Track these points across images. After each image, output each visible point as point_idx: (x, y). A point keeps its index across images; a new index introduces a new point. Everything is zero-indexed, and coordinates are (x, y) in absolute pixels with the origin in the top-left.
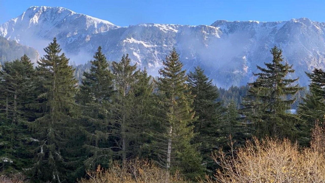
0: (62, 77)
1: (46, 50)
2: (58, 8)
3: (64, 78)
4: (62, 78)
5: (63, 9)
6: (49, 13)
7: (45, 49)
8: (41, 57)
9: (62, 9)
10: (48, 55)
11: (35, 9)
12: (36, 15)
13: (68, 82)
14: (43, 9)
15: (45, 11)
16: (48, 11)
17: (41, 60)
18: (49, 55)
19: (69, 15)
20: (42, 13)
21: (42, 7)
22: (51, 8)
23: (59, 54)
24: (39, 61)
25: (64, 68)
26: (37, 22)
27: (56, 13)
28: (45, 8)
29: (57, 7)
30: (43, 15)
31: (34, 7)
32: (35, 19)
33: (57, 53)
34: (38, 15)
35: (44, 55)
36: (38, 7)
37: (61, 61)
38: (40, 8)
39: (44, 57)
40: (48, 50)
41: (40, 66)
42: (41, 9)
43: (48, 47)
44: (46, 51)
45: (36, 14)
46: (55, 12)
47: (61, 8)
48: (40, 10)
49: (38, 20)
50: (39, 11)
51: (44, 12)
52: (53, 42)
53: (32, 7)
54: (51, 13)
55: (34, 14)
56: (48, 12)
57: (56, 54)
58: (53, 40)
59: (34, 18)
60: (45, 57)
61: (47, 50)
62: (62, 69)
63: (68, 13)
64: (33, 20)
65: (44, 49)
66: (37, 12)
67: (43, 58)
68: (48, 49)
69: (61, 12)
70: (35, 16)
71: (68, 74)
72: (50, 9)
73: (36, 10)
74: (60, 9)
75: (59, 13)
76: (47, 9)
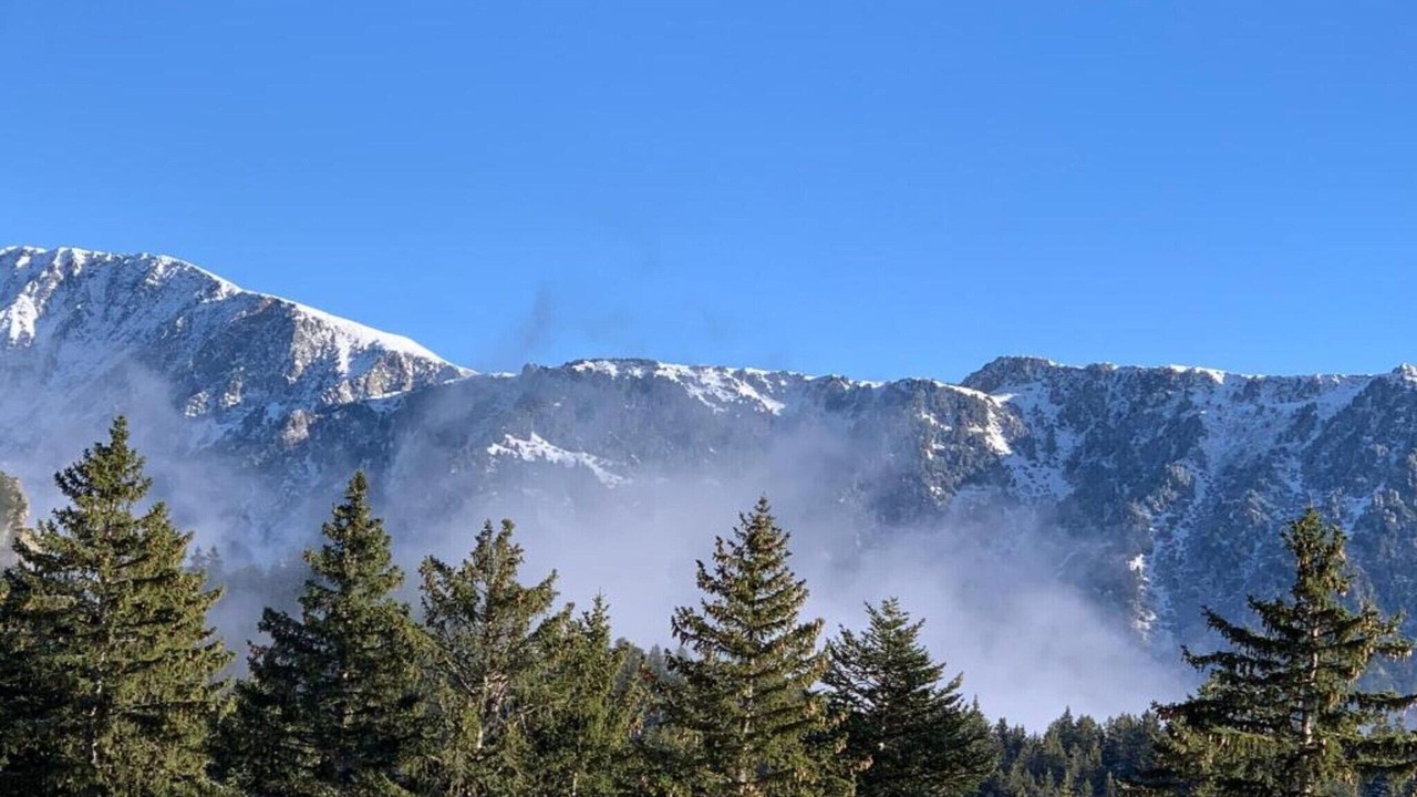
0: (145, 631)
1: (68, 481)
2: (149, 261)
3: (151, 640)
4: (147, 638)
5: (174, 264)
6: (96, 288)
7: (63, 474)
8: (40, 523)
9: (167, 268)
10: (75, 508)
11: (24, 261)
12: (30, 295)
13: (176, 658)
14: (69, 263)
15: (77, 272)
16: (91, 276)
17: (34, 538)
18: (84, 510)
19: (201, 298)
20: (61, 283)
21: (62, 250)
22: (109, 259)
23: (138, 510)
24: (25, 539)
25: (158, 581)
26: (32, 335)
27: (135, 284)
28: (80, 257)
29: (145, 256)
30: (63, 296)
31: (21, 253)
32: (20, 313)
33: (125, 502)
34: (39, 295)
35: (54, 511)
36: (41, 251)
37: (142, 546)
38: (53, 259)
39: (56, 521)
40: (80, 484)
41: (31, 566)
42: (57, 263)
43: (80, 469)
44: (65, 487)
45: (28, 288)
46: (130, 279)
47: (167, 260)
48: (51, 269)
49: (36, 322)
50: (45, 274)
51: (70, 281)
52: (107, 442)
53: (9, 253)
54: (108, 287)
55: (20, 289)
56: (91, 282)
57: (120, 509)
58: (112, 432)
59: (15, 309)
60: (62, 521)
61: (75, 481)
62: (145, 590)
63: (200, 288)
64: (10, 321)
65: (57, 475)
66: (33, 277)
67: (51, 525)
68: (79, 477)
69: (161, 280)
70: (23, 298)
71: (179, 616)
72: (106, 263)
73: (31, 265)
74: (160, 269)
75: (152, 287)
76: (92, 262)
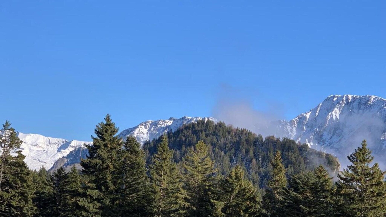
0: (374, 199)
1: (351, 158)
2: (369, 97)
3: (376, 201)
4: (375, 201)
5: (376, 98)
6: (355, 105)
7: (349, 156)
8: (344, 169)
9: (374, 99)
10: (353, 165)
11: (335, 99)
12: (337, 108)
13: (383, 206)
14: (347, 99)
15: (350, 101)
16: (353, 102)
17: (343, 174)
18: (356, 166)
19: (384, 107)
20: (345, 104)
21: (345, 95)
22: (358, 97)
23: (371, 165)
24: (340, 174)
25: (377, 185)
26: (339, 118)
27: (365, 104)
28: (350, 97)
29: (368, 96)
30: (346, 107)
31: (334, 97)
32: (335, 113)
33: (366, 163)
34: (340, 108)
35: (348, 166)
36: (340, 96)
37: (372, 175)
38: (343, 98)
39: (348, 169)
40: (354, 159)
41: (342, 181)
42: (344, 99)
43: (354, 155)
44: (350, 159)
45: (337, 106)
46: (364, 102)
47: (374, 97)
48: (343, 101)
49: (339, 115)
50: (341, 102)
51: (348, 103)
52: (361, 147)
53: (332, 97)
54: (358, 105)
55: (335, 106)
56: (354, 104)
57: (365, 165)
58: (362, 144)
59: (334, 112)
60: (350, 169)
61: (353, 158)
62: (374, 187)
63: (383, 104)
64: (333, 115)
65: (348, 156)
66: (338, 103)
67: (347, 170)
68: (354, 157)
69: (372, 102)
70: (336, 109)
71: (383, 194)
72: (357, 98)
73: (337, 100)
74: (372, 99)
75: (370, 104)
76: (353, 98)
